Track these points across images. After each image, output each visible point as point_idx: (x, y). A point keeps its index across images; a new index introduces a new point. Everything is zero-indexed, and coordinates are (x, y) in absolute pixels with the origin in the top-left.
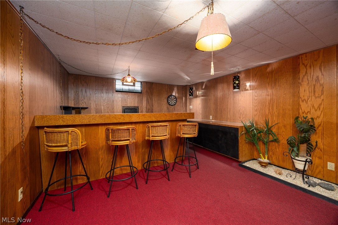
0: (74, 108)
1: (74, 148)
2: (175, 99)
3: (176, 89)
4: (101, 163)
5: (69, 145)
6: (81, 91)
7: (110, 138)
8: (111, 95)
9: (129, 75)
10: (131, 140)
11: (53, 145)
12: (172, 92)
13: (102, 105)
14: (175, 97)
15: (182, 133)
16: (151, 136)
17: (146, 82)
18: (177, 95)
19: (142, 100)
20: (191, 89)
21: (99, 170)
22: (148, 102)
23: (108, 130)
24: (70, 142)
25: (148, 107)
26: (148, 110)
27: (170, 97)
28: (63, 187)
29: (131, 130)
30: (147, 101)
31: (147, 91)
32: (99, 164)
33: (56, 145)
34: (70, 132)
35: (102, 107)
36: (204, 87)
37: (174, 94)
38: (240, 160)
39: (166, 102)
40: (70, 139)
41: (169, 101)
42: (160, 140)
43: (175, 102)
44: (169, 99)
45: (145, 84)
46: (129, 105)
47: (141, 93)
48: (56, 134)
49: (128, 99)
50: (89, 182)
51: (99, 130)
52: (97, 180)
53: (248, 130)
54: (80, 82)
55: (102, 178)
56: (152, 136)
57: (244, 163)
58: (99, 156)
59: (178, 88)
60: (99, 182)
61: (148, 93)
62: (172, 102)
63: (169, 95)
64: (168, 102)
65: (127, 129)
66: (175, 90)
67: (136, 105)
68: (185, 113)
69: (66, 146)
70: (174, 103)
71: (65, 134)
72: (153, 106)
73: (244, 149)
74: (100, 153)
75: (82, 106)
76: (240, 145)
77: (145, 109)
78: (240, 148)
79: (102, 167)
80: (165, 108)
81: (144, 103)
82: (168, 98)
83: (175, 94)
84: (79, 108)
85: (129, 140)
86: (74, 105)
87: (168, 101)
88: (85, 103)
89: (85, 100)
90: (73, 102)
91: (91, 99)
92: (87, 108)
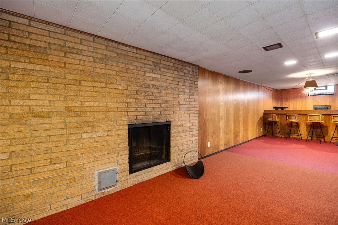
0: (280, 108)
5: (273, 119)
8: (304, 98)
10: (296, 120)
13: (297, 105)
15: (333, 121)
19: (334, 100)
34: (273, 115)
40: (273, 117)
46: (320, 104)
47: (334, 94)
48: (269, 115)
49: (319, 100)
67: (328, 104)
81: (336, 102)
86: (280, 106)
88: (287, 104)
89: (287, 103)
90: (280, 104)
91: (290, 102)
92: (288, 107)
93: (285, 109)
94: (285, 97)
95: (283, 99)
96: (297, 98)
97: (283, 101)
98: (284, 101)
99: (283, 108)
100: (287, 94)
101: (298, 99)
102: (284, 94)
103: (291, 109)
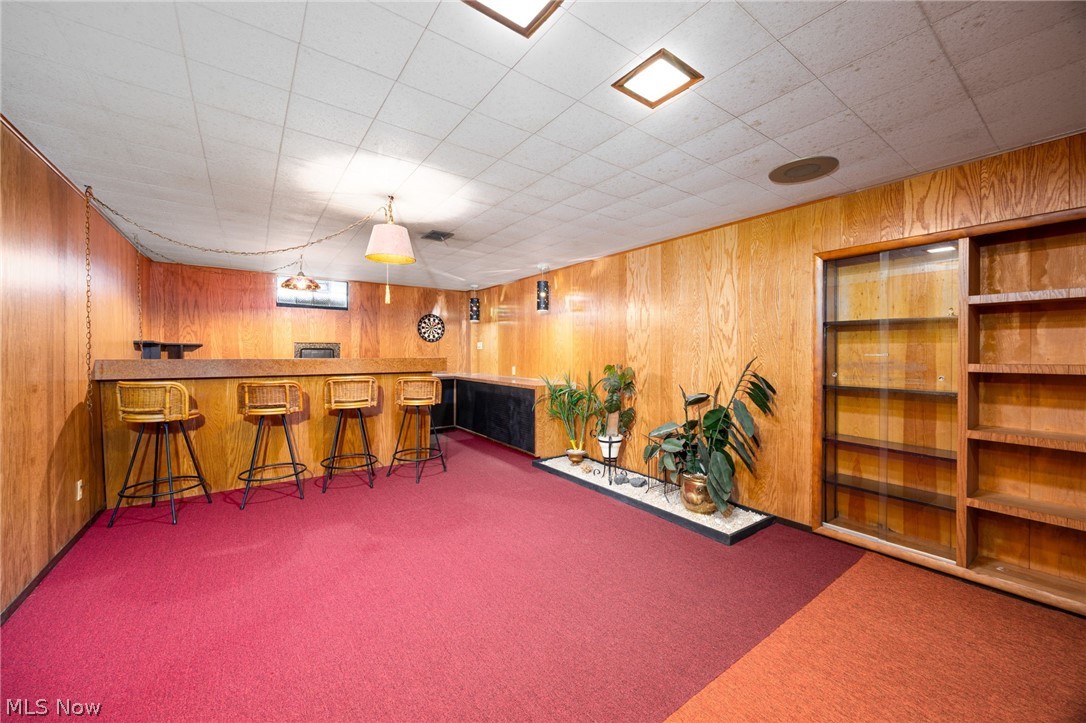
0: (164, 347)
1: (174, 417)
2: (440, 326)
3: (441, 300)
4: (230, 459)
5: (167, 411)
6: (184, 304)
7: (247, 401)
8: (265, 314)
9: (301, 274)
10: (288, 406)
11: (137, 410)
12: (432, 308)
13: (240, 337)
14: (440, 320)
15: (402, 398)
16: (333, 401)
17: (361, 283)
18: (445, 315)
19: (348, 327)
20: (476, 302)
21: (227, 472)
22: (366, 332)
23: (243, 388)
24: (168, 406)
25: (366, 344)
26: (366, 353)
27: (427, 321)
28: (150, 501)
29: (287, 388)
30: (362, 329)
31: (362, 305)
32: (227, 460)
33: (142, 410)
34: (168, 389)
35: (241, 344)
36: (502, 298)
37: (436, 312)
38: (537, 454)
39: (416, 331)
40: (167, 400)
41: (423, 331)
42: (351, 409)
43: (439, 331)
44: (423, 325)
45: (358, 287)
46: (312, 340)
47: (346, 309)
48: (141, 392)
49: (311, 326)
50: (208, 495)
51: (225, 390)
52: (222, 493)
53: (555, 393)
54: (180, 283)
55: (233, 488)
56: (336, 402)
57: (546, 460)
58: (226, 443)
59: (447, 297)
60: (226, 496)
61: (366, 310)
62: (432, 332)
63: (423, 314)
64: (420, 333)
65: (280, 386)
66: (440, 302)
67: (333, 340)
68: (423, 360)
69: (160, 412)
70: (436, 336)
71: (160, 392)
72: (378, 343)
73: (547, 433)
74: (228, 437)
75: (185, 342)
76: (538, 424)
77: (358, 349)
78: (538, 430)
79: (232, 466)
80: (412, 347)
81: (353, 334)
82: (420, 321)
83: (441, 311)
84: (178, 346)
85: (284, 406)
86: (165, 338)
87: (419, 329)
88: (195, 333)
89: (196, 327)
90: (162, 331)
91: (212, 323)
92: (200, 346)
93: (187, 355)
94: (185, 301)
95: (177, 307)
96: (237, 309)
97: (177, 318)
98: (181, 317)
99: (175, 351)
100: (195, 288)
101: (241, 313)
102: (184, 284)
103: (216, 354)
